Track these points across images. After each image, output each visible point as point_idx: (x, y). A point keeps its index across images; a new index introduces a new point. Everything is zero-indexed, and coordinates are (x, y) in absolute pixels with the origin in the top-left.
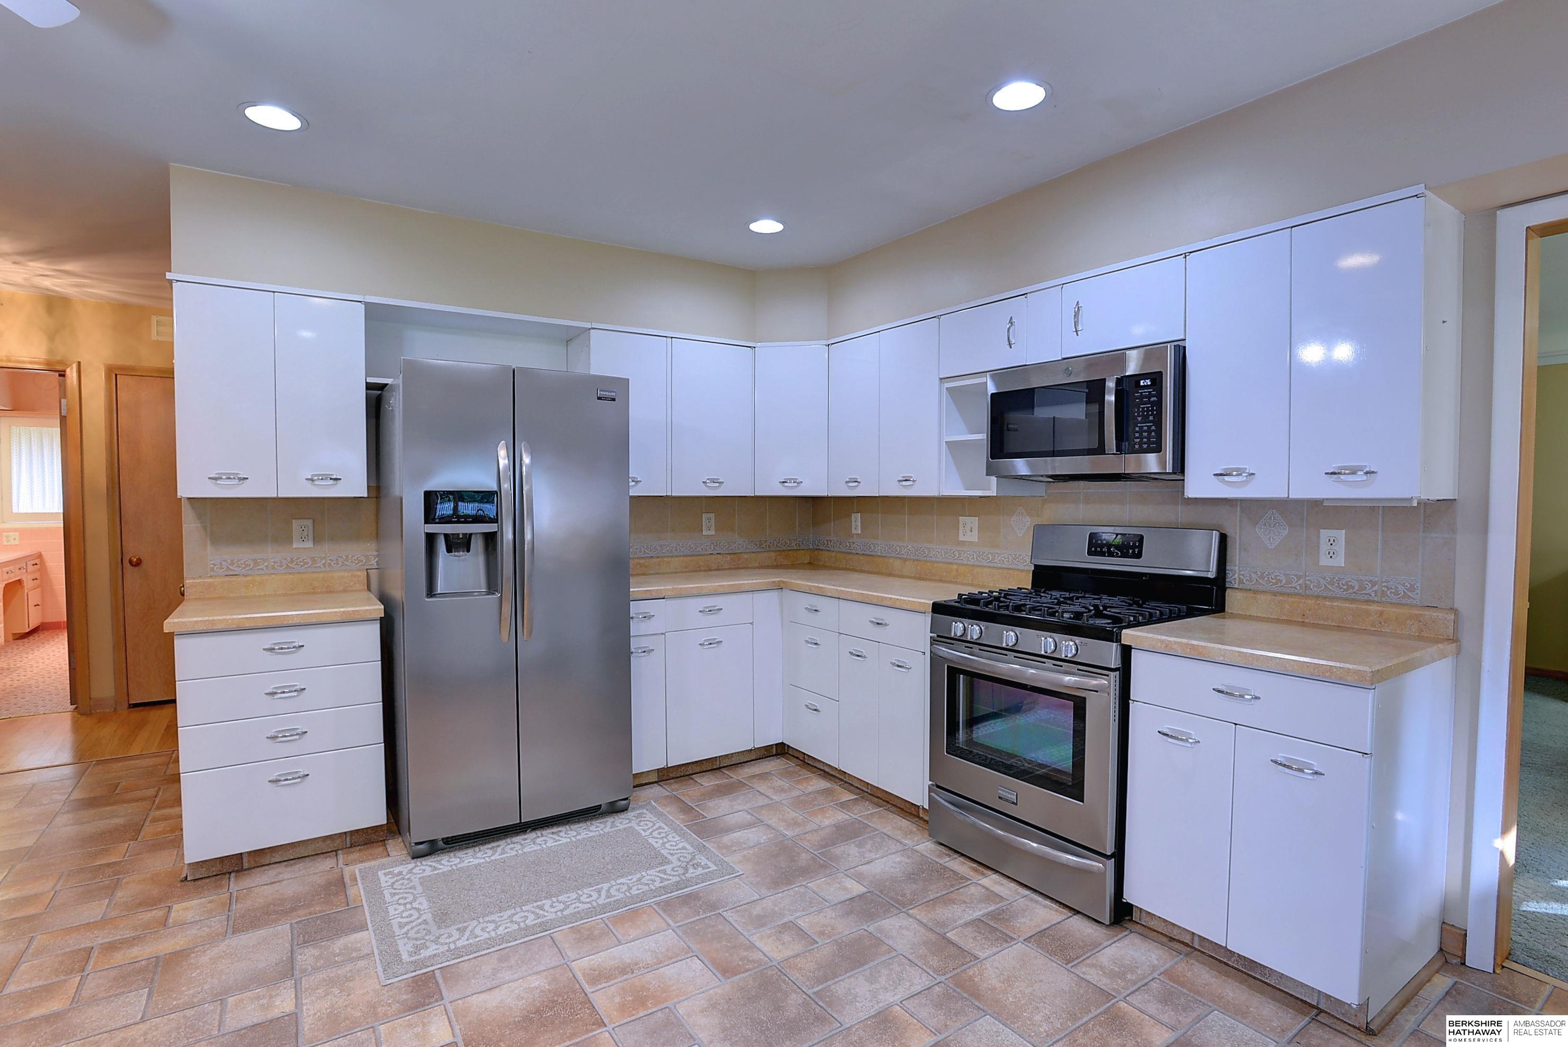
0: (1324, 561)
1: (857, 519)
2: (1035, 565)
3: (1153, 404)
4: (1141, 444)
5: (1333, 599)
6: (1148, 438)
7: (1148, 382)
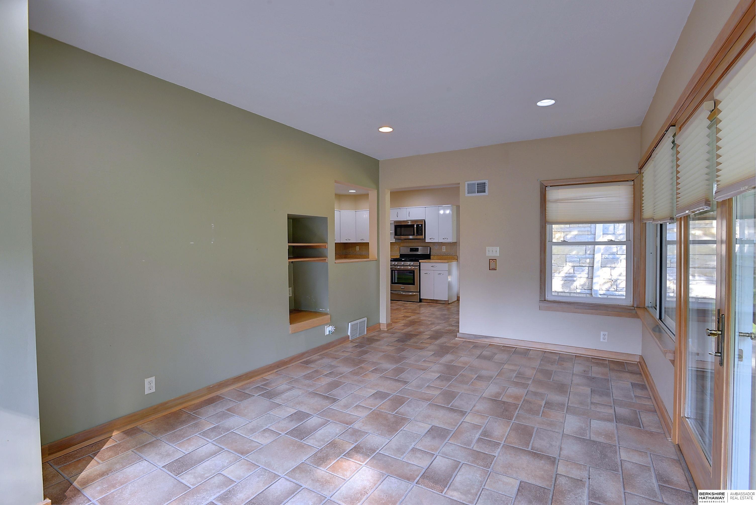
0: (443, 251)
1: (358, 248)
2: (400, 254)
3: (421, 229)
4: (420, 234)
5: (444, 256)
6: (421, 233)
7: (421, 225)
